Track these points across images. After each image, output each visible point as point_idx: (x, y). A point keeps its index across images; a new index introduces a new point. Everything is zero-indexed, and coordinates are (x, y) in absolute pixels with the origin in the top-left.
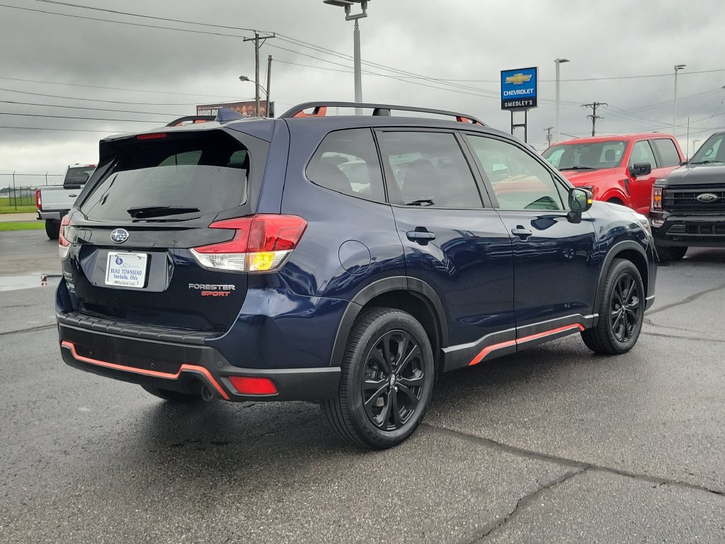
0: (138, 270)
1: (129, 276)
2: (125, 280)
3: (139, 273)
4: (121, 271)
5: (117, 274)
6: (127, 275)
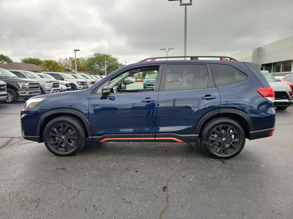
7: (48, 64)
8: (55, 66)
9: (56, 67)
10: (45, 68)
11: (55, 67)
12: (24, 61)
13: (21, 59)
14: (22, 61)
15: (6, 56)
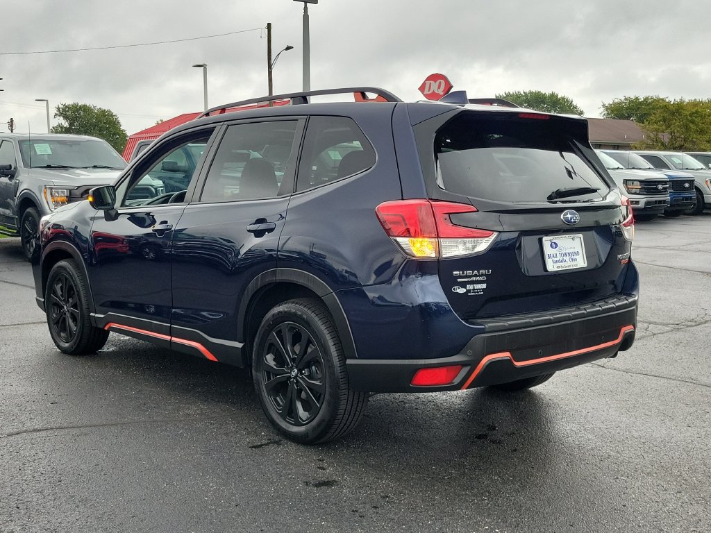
0: (576, 250)
1: (567, 258)
2: (566, 264)
3: (577, 253)
4: (558, 255)
5: (555, 259)
6: (565, 258)
7: (666, 115)
8: (693, 122)
9: (697, 126)
10: (657, 130)
11: (692, 125)
12: (612, 112)
13: (604, 106)
14: (607, 109)
15: (563, 98)
